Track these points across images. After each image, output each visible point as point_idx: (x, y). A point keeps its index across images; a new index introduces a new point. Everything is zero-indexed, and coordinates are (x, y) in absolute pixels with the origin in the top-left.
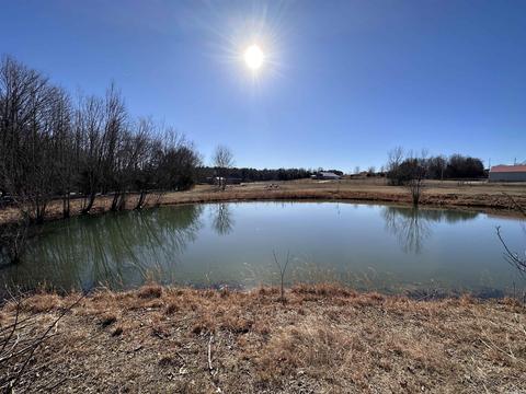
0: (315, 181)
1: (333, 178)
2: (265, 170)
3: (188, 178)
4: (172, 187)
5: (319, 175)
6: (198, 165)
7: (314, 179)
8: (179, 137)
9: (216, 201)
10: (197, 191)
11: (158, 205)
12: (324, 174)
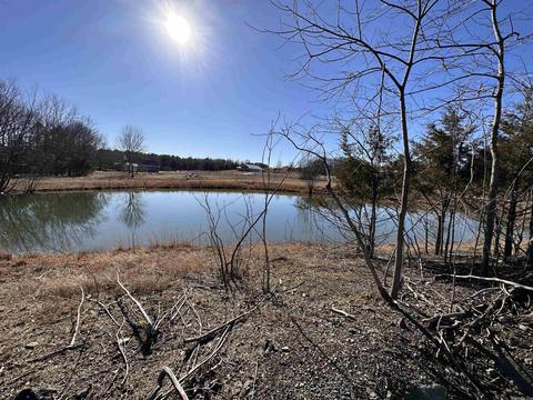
0: (240, 173)
1: (258, 171)
2: (190, 158)
3: (84, 161)
4: (58, 171)
5: (245, 168)
6: (99, 147)
7: (240, 170)
8: (68, 110)
9: (119, 188)
10: (96, 177)
11: (31, 191)
12: (250, 167)
